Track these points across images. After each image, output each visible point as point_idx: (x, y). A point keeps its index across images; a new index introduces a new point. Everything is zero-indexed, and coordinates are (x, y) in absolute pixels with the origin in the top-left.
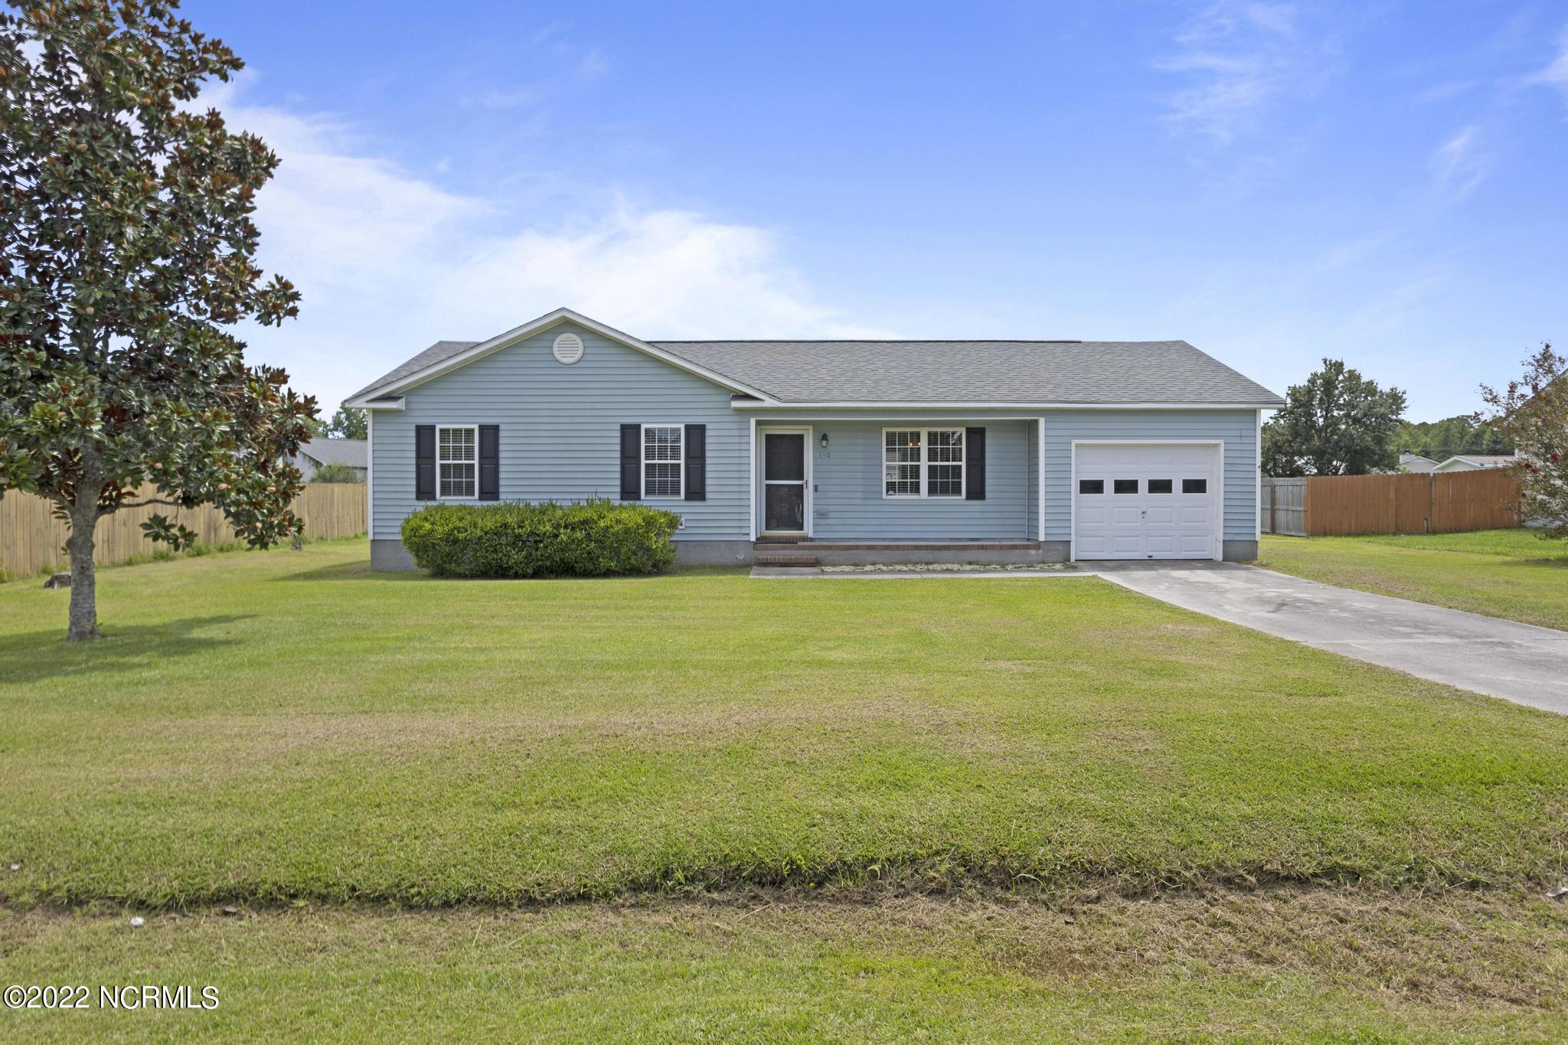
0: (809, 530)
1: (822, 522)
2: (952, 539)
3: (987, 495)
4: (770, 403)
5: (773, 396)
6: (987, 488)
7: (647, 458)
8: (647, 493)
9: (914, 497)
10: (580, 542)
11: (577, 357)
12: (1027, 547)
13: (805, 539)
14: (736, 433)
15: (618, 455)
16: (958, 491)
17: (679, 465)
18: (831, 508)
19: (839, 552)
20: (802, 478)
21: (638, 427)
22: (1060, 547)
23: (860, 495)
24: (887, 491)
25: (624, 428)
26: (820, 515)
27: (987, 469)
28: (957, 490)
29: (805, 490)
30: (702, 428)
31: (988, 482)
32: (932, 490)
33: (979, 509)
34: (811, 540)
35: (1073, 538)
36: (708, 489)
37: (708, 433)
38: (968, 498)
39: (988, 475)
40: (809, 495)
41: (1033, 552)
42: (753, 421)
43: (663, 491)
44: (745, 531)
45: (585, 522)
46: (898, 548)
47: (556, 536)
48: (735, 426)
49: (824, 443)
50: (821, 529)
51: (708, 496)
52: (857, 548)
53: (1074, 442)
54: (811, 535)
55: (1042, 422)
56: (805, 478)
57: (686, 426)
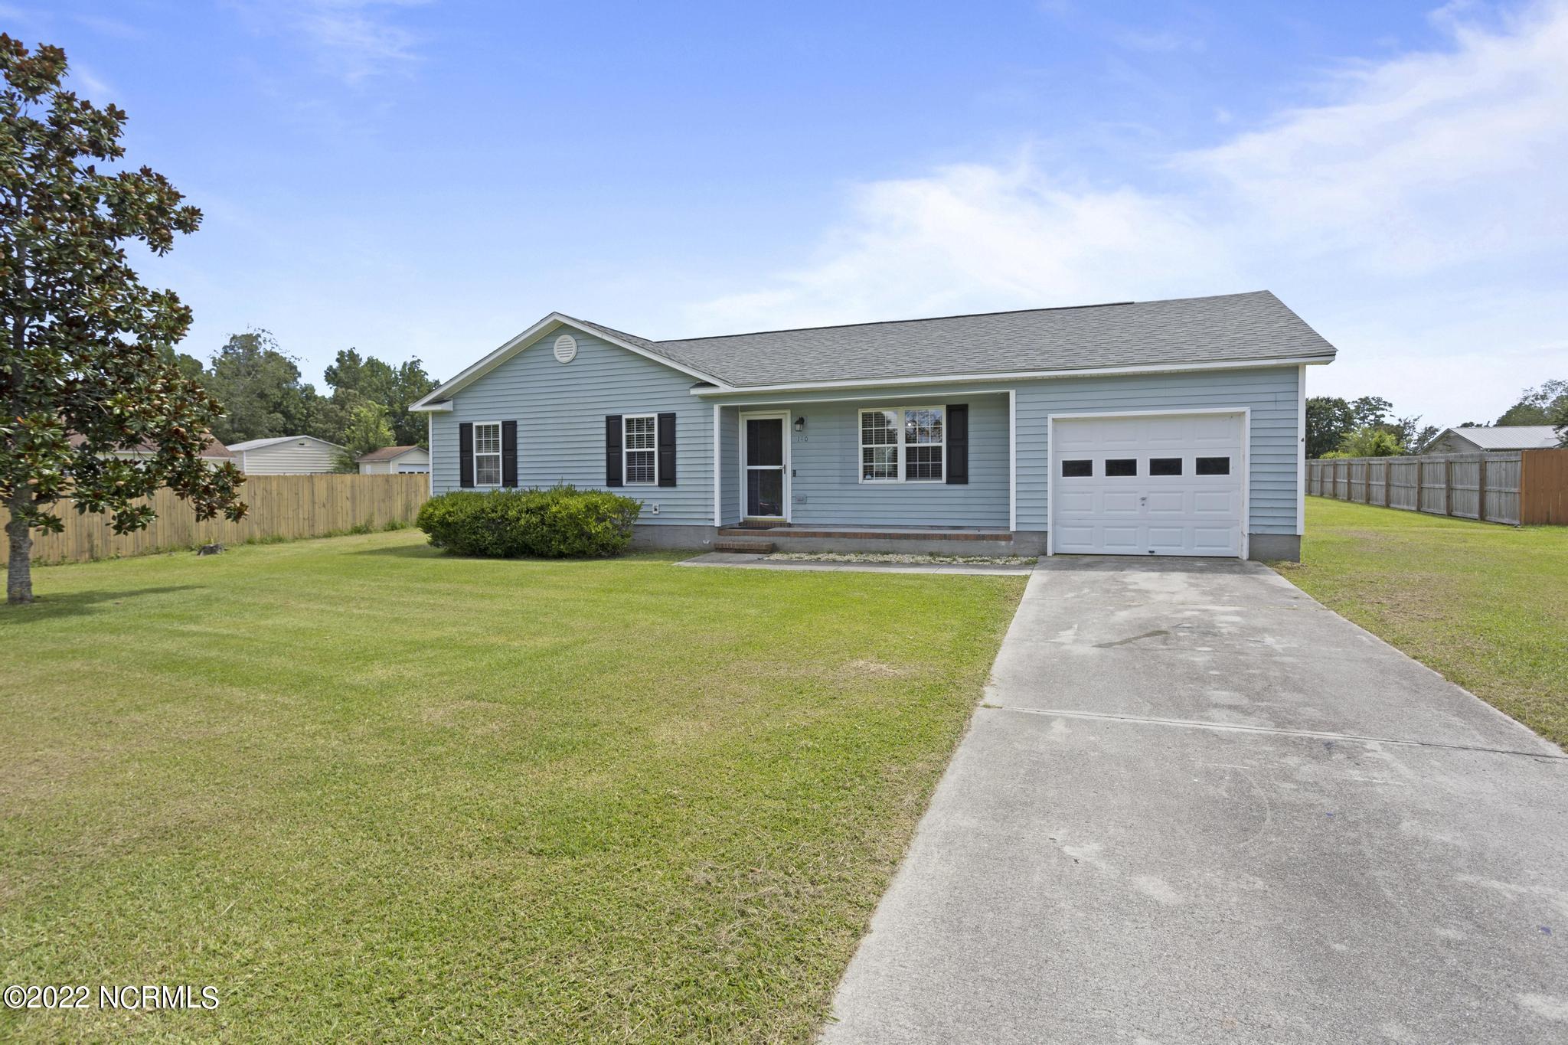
0: (787, 515)
1: (801, 507)
2: (932, 527)
3: (971, 479)
4: (724, 389)
5: (725, 382)
6: (971, 472)
7: (628, 446)
8: (629, 479)
9: (892, 481)
10: (536, 526)
11: (572, 356)
12: (997, 538)
13: (783, 524)
14: (702, 420)
15: (604, 444)
16: (940, 476)
17: (653, 452)
18: (808, 494)
19: (796, 539)
20: (780, 463)
21: (619, 418)
22: (1035, 539)
23: (837, 480)
24: (864, 477)
25: (609, 419)
26: (799, 500)
27: (971, 450)
28: (937, 474)
29: (784, 475)
30: (672, 417)
31: (971, 464)
32: (911, 473)
33: (961, 494)
34: (790, 525)
35: (1050, 529)
36: (678, 475)
37: (678, 421)
38: (948, 482)
39: (971, 457)
40: (787, 480)
41: (1003, 543)
42: (717, 408)
43: (641, 479)
44: (710, 516)
45: (542, 508)
46: (855, 535)
47: (518, 519)
48: (700, 413)
49: (798, 427)
50: (799, 514)
51: (678, 482)
52: (814, 535)
53: (1051, 416)
54: (789, 521)
55: (1012, 394)
56: (784, 463)
57: (659, 415)
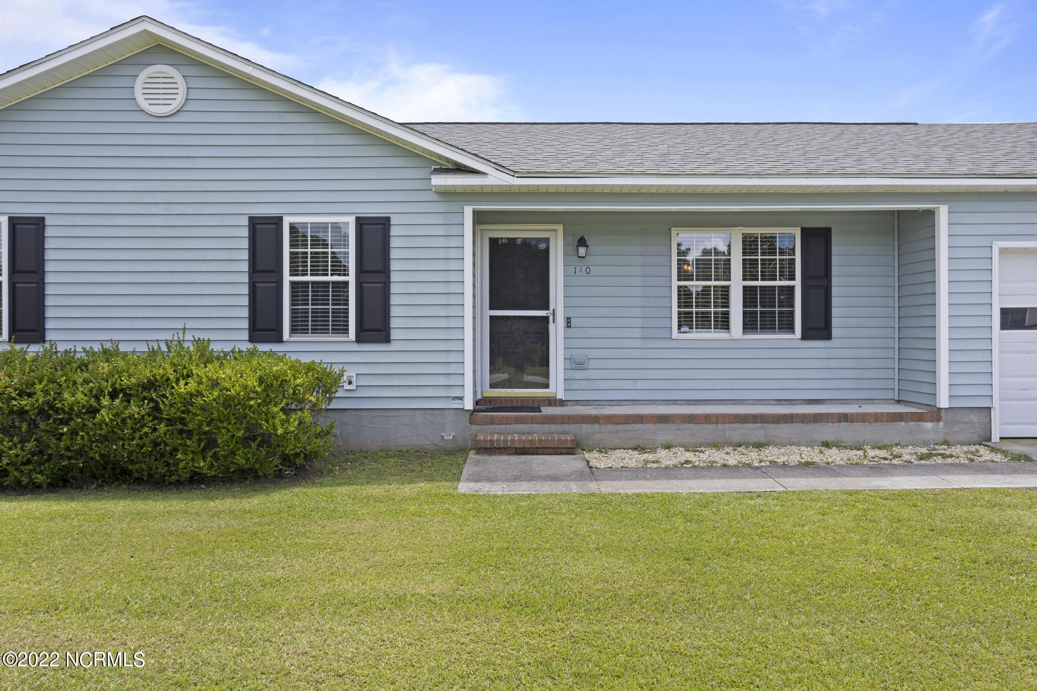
0: (557, 387)
1: (579, 374)
2: (779, 402)
3: (835, 332)
4: (495, 178)
5: (499, 167)
6: (835, 322)
7: (293, 272)
8: (294, 330)
9: (722, 335)
10: (140, 422)
11: (175, 105)
12: (918, 418)
13: (552, 402)
14: (441, 231)
15: (245, 267)
16: (791, 328)
17: (346, 284)
18: (591, 353)
19: (610, 427)
20: (546, 307)
21: (277, 221)
22: (974, 417)
23: (637, 333)
24: (680, 326)
25: (254, 222)
26: (575, 364)
27: (835, 291)
29: (551, 326)
30: (384, 223)
31: (835, 312)
32: (749, 324)
33: (822, 353)
34: (562, 403)
35: (996, 403)
36: (394, 323)
37: (394, 231)
38: (804, 337)
39: (835, 301)
40: (557, 333)
41: (929, 425)
42: (468, 211)
43: (320, 328)
44: (457, 393)
45: (151, 385)
46: (707, 419)
47: (93, 411)
48: (439, 219)
49: (582, 251)
50: (576, 385)
51: (394, 335)
52: (640, 419)
53: (997, 245)
54: (560, 396)
55: (943, 213)
56: (552, 306)
57: (358, 219)
